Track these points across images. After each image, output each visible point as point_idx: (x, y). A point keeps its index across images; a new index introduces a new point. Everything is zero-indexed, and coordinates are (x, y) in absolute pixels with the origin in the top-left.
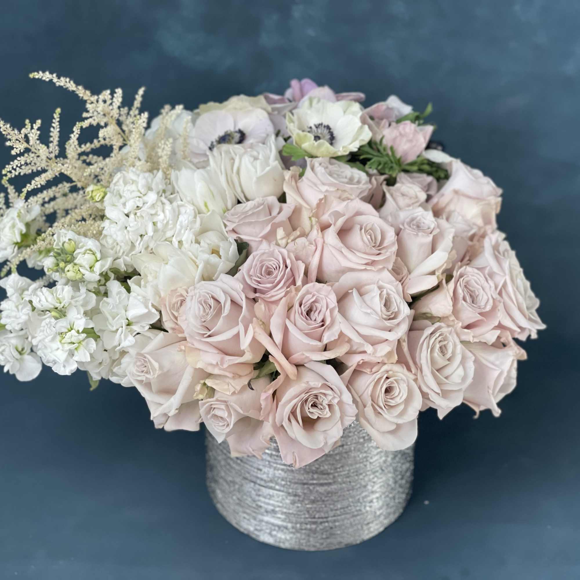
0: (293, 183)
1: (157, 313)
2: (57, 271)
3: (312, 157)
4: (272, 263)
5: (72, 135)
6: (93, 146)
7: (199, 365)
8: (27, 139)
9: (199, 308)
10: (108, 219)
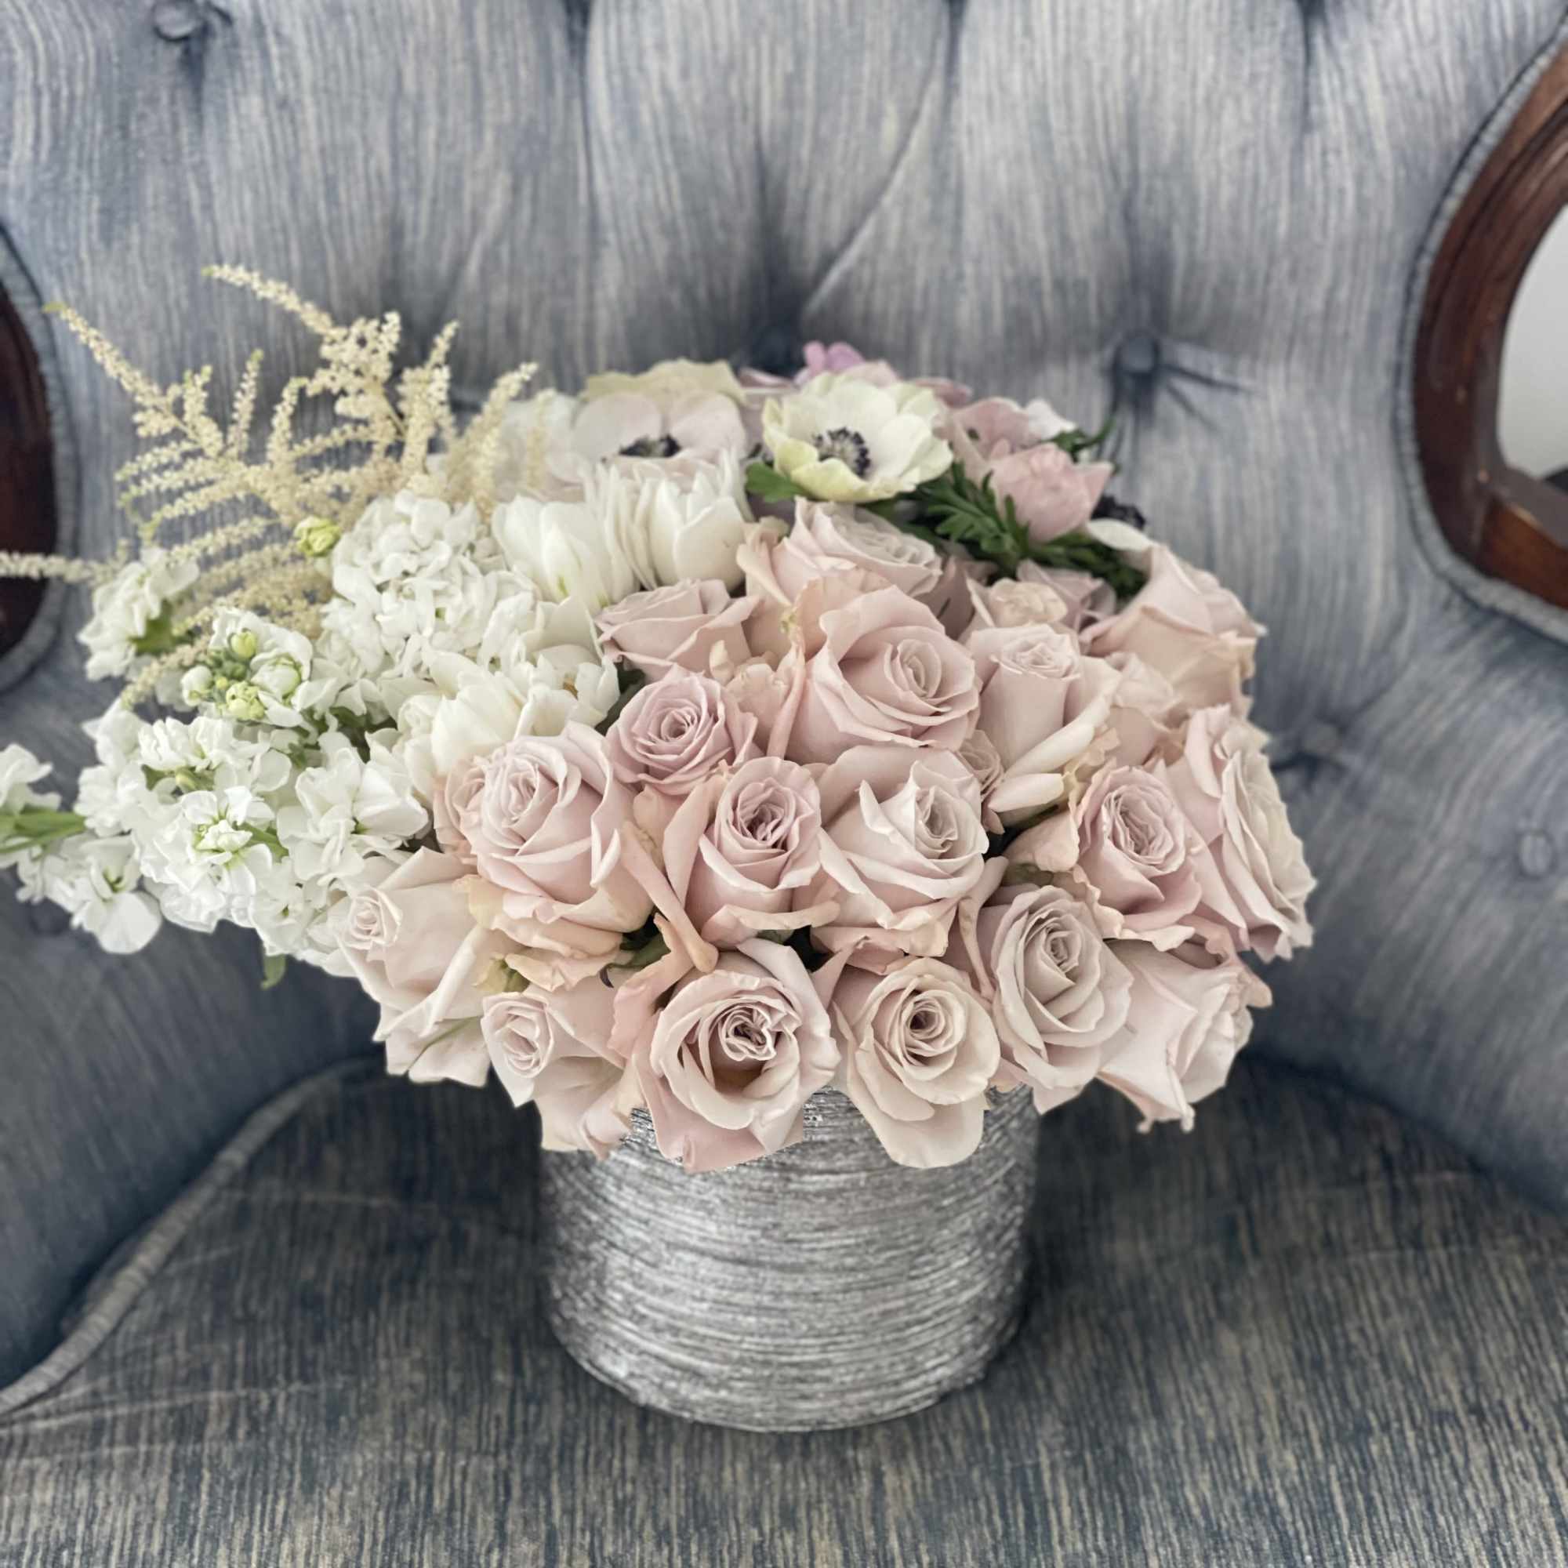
0: (764, 552)
1: (423, 811)
2: (211, 699)
3: (813, 498)
4: (686, 712)
5: (279, 408)
6: (328, 442)
7: (497, 924)
8: (178, 408)
9: (509, 795)
10: (339, 596)
